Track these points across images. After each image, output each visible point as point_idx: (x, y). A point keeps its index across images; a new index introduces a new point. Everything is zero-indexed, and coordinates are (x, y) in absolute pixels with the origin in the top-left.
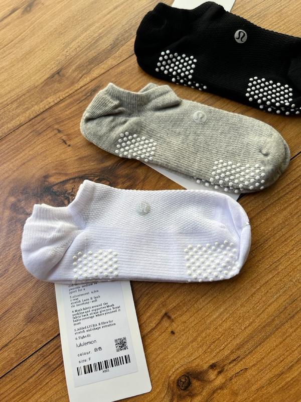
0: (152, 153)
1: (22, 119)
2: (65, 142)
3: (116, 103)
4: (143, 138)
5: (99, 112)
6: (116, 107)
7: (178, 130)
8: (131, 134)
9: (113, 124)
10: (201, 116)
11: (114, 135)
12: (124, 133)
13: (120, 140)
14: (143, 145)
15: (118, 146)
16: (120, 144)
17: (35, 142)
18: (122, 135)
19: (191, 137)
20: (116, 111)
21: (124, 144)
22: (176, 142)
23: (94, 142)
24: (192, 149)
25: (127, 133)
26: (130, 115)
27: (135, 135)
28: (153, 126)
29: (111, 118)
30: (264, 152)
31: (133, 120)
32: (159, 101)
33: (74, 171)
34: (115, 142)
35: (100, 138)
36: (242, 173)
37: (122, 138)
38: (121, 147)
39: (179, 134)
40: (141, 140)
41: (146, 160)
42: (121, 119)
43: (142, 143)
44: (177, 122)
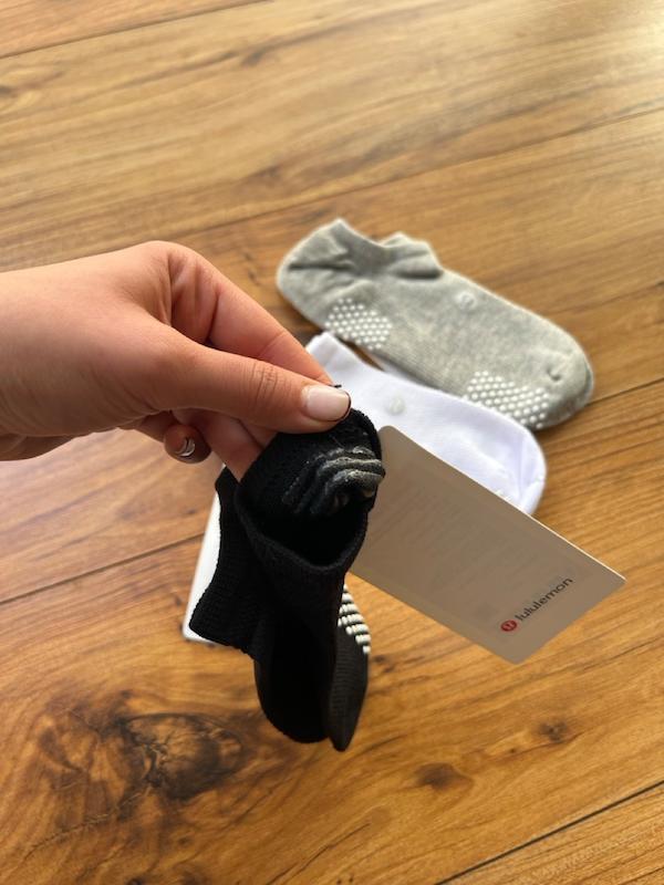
3: (340, 250)
6: (341, 257)
8: (356, 302)
9: (331, 282)
11: (328, 298)
12: (345, 298)
13: (336, 309)
15: (332, 317)
16: (336, 314)
18: (341, 301)
20: (342, 263)
21: (340, 316)
25: (349, 300)
26: (359, 274)
27: (361, 307)
29: (327, 273)
30: (554, 372)
31: (363, 282)
32: (409, 264)
34: (329, 309)
37: (340, 306)
38: (336, 319)
40: (369, 316)
41: (370, 348)
42: (345, 277)
43: (369, 320)
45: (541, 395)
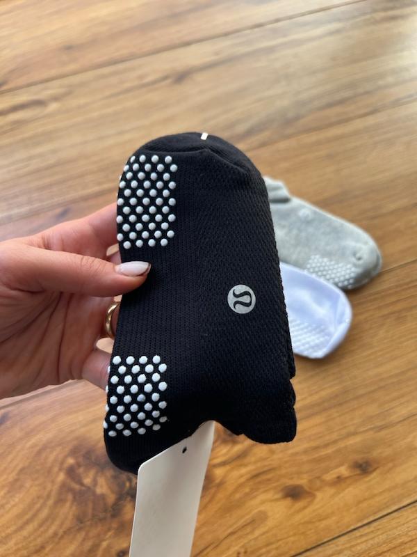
30: (358, 255)
36: (335, 271)
45: (350, 269)
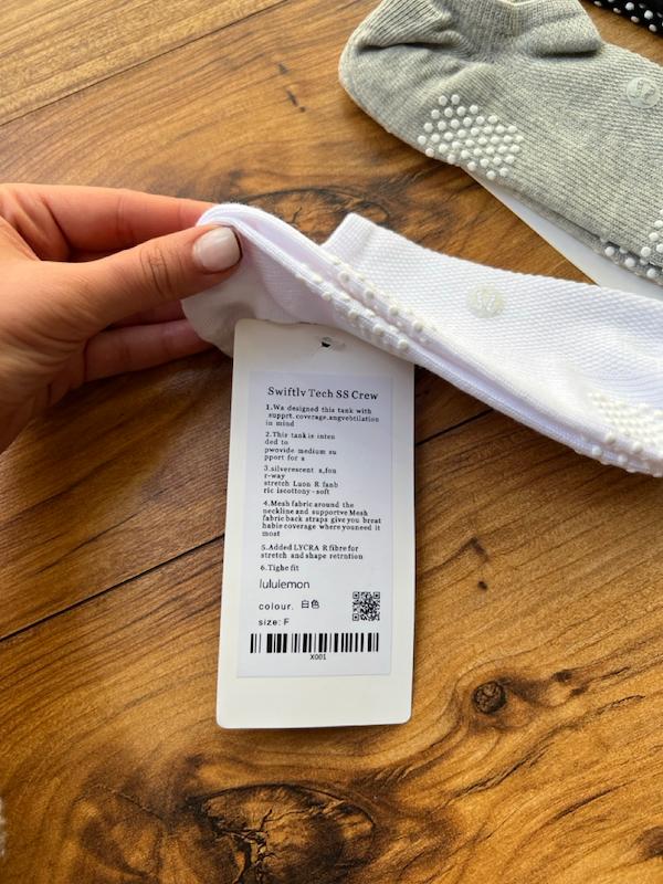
0: (510, 158)
1: (195, 24)
2: (293, 99)
3: (444, 15)
4: (493, 118)
5: (396, 31)
6: (441, 27)
7: (582, 115)
8: (465, 102)
9: (425, 69)
10: (646, 89)
11: (423, 95)
12: (449, 95)
13: (435, 113)
14: (489, 135)
15: (428, 126)
16: (435, 122)
17: (221, 87)
18: (442, 100)
19: (612, 139)
20: (441, 36)
21: (442, 125)
22: (573, 143)
23: (371, 107)
24: (609, 168)
25: (455, 98)
26: (469, 55)
27: (474, 108)
28: (523, 93)
29: (422, 53)
31: (475, 67)
32: (550, 35)
33: (305, 172)
34: (423, 115)
35: (388, 97)
37: (441, 108)
38: (435, 130)
39: (584, 125)
40: (487, 122)
41: (491, 175)
42: (447, 60)
43: (488, 129)
44: (584, 94)
